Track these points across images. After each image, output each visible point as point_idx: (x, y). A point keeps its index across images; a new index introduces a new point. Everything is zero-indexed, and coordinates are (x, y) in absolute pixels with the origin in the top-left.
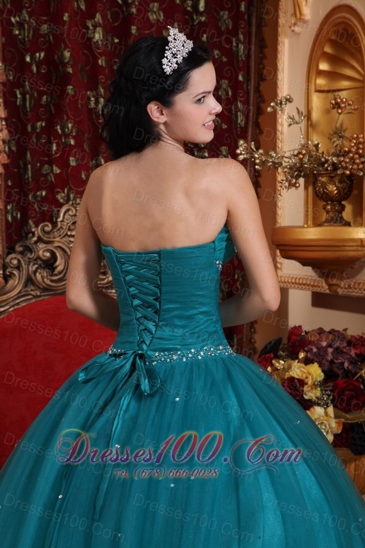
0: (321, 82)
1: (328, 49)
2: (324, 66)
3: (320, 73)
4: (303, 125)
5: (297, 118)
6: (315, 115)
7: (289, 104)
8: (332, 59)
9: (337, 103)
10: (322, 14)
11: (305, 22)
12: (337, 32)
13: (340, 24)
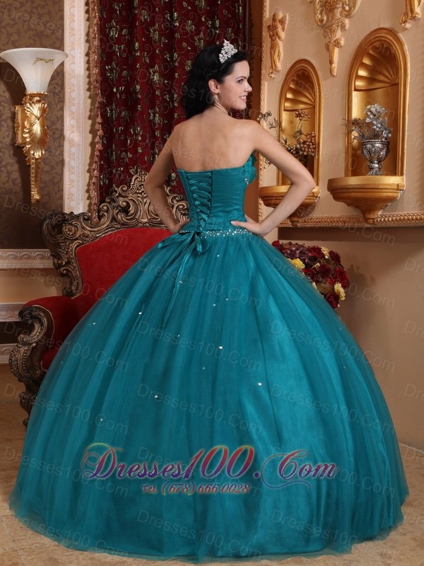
0: (287, 105)
1: (292, 86)
2: (289, 96)
3: (287, 100)
4: (277, 128)
5: (274, 125)
6: (284, 124)
7: (269, 117)
8: (294, 92)
9: (299, 114)
10: (289, 66)
11: (278, 71)
12: (298, 76)
13: (299, 70)
